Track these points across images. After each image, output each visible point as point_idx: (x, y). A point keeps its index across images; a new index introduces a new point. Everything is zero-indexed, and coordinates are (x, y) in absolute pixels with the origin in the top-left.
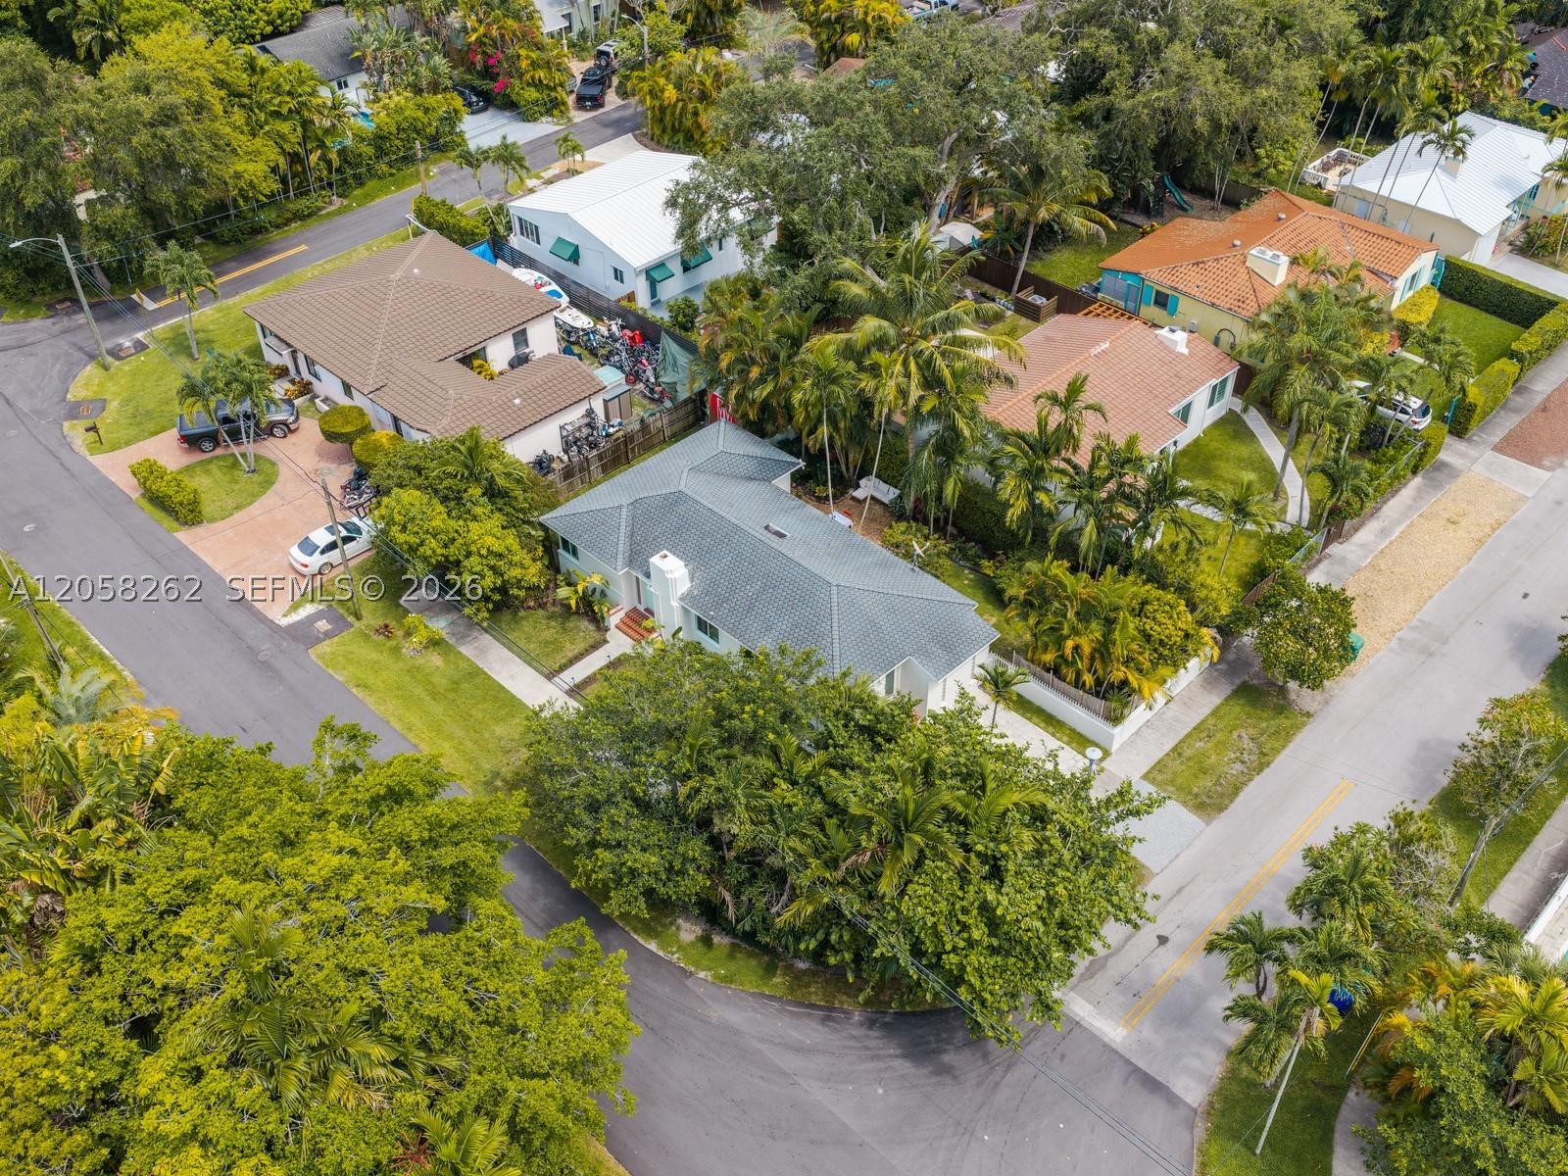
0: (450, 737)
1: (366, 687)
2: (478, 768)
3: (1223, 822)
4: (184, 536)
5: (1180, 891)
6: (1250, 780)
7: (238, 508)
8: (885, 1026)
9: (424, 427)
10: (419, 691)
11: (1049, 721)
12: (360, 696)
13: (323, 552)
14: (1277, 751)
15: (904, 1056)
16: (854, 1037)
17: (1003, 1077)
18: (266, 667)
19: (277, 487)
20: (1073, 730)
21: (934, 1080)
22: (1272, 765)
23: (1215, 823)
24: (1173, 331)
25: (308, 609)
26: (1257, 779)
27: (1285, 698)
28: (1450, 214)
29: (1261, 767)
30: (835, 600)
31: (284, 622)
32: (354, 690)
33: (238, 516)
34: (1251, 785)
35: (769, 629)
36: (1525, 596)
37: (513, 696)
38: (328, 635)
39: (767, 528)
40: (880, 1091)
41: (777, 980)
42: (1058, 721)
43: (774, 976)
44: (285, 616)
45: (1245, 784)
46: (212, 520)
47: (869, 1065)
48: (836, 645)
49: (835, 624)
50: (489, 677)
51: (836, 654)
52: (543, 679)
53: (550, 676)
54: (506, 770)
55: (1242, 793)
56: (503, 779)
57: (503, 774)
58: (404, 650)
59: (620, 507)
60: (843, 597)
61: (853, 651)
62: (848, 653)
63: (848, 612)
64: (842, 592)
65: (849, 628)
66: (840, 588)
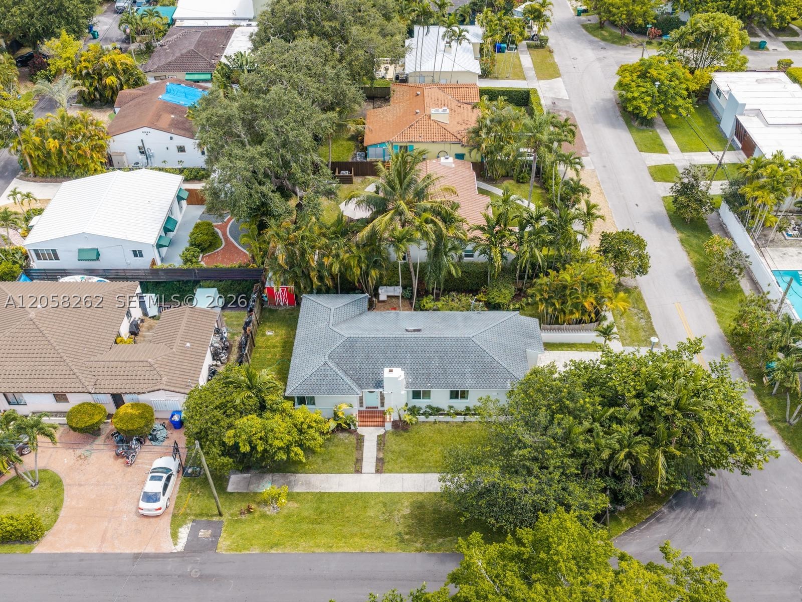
0: (353, 535)
1: (276, 545)
2: (388, 538)
4: (40, 548)
6: (651, 323)
7: (56, 509)
8: (677, 505)
9: (156, 388)
10: (305, 526)
11: (570, 346)
12: (280, 551)
13: (164, 494)
14: (645, 306)
15: (697, 510)
16: (675, 519)
17: (731, 489)
18: (204, 578)
19: (66, 481)
20: (581, 344)
21: (716, 510)
22: (650, 312)
24: (447, 158)
25: (184, 533)
26: (653, 321)
27: (623, 286)
28: (463, 70)
29: (648, 316)
31: (180, 546)
32: (273, 551)
33: (62, 513)
34: (653, 324)
36: (637, 205)
37: (354, 493)
38: (216, 536)
39: (407, 330)
40: (709, 530)
41: (624, 521)
42: (572, 344)
43: (621, 521)
44: (175, 544)
46: (49, 527)
47: (693, 524)
50: (329, 494)
52: (356, 475)
53: (358, 471)
54: (401, 529)
55: (656, 330)
56: (406, 534)
57: (403, 531)
58: (268, 513)
59: (326, 363)
60: (481, 340)
61: (508, 361)
62: (509, 363)
63: (488, 345)
64: (478, 339)
65: (497, 352)
66: (475, 337)
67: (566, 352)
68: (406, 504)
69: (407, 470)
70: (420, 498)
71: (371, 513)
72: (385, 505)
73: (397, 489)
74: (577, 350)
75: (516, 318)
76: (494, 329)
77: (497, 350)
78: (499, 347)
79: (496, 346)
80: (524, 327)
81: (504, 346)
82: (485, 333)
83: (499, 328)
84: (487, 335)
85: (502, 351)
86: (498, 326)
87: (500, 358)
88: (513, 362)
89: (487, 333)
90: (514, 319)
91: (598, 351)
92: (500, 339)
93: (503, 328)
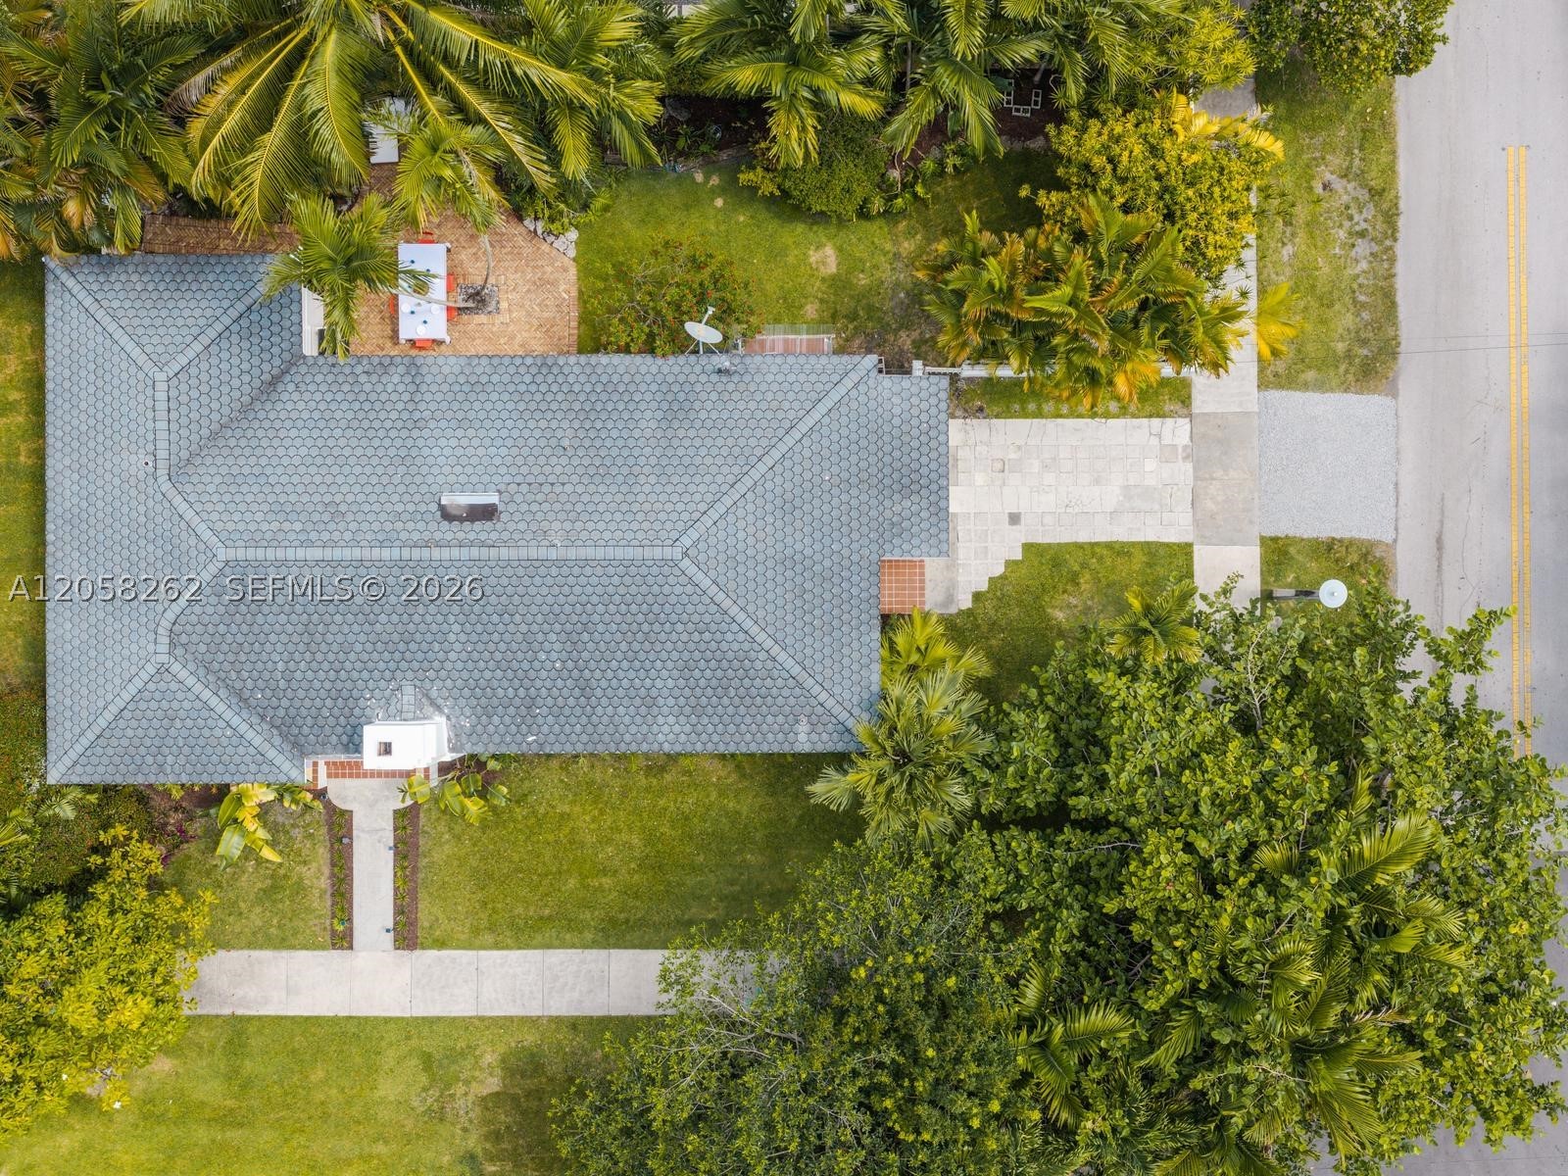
3: (1412, 369)
5: (1439, 541)
6: (1392, 260)
10: (201, 1135)
14: (1390, 170)
22: (1402, 205)
23: (1401, 385)
26: (1400, 248)
29: (1390, 217)
30: (706, 583)
34: (1400, 268)
35: (649, 702)
39: (446, 515)
45: (1390, 276)
48: (782, 657)
49: (748, 624)
51: (796, 670)
52: (335, 955)
53: (343, 940)
54: (473, 1142)
55: (1400, 298)
56: (492, 1159)
57: (479, 1151)
58: (88, 1091)
59: (162, 670)
60: (712, 563)
61: (808, 640)
62: (808, 651)
63: (741, 580)
64: (702, 557)
65: (770, 607)
66: (692, 552)
67: (1050, 424)
68: (489, 1058)
69: (489, 938)
70: (530, 1039)
71: (388, 1089)
72: (427, 1062)
73: (459, 1003)
74: (1093, 414)
75: (863, 399)
76: (769, 485)
77: (770, 596)
78: (780, 579)
79: (770, 574)
80: (887, 438)
81: (799, 568)
82: (731, 518)
83: (788, 475)
84: (741, 524)
85: (789, 596)
86: (788, 463)
87: (780, 636)
88: (827, 640)
89: (741, 513)
90: (854, 405)
91: (1164, 416)
92: (789, 530)
93: (807, 464)
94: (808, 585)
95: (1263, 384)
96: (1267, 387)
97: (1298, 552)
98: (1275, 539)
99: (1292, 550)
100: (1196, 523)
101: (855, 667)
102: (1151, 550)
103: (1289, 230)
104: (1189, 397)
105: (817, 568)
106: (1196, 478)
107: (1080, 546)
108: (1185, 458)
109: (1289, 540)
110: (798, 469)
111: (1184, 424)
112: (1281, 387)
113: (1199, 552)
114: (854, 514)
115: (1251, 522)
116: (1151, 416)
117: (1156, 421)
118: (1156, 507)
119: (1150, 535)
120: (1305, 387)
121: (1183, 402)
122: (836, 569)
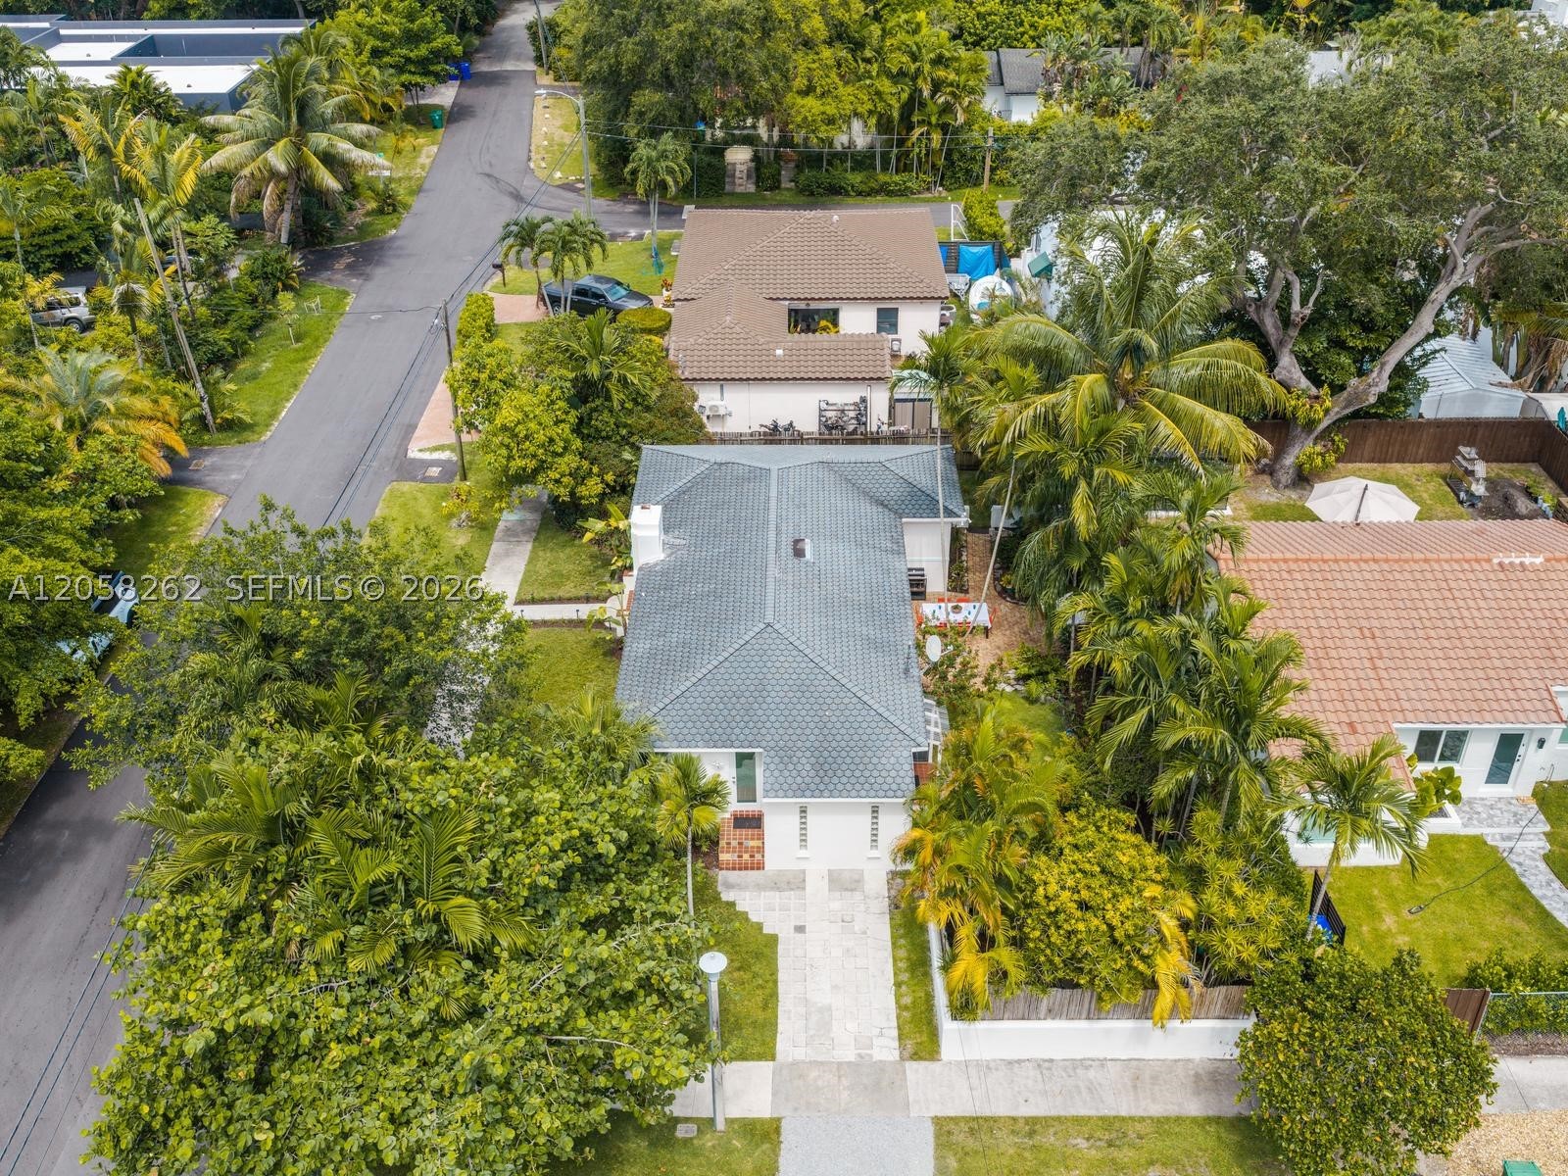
30: (747, 637)
31: (414, 454)
38: (424, 480)
39: (798, 541)
44: (421, 451)
48: (688, 683)
49: (715, 662)
51: (678, 693)
60: (761, 641)
61: (700, 700)
62: (691, 700)
63: (748, 658)
64: (766, 635)
65: (727, 676)
66: (769, 629)
74: (898, 985)
75: (892, 737)
76: (820, 677)
77: (735, 676)
78: (748, 682)
79: (753, 676)
80: (861, 754)
81: (756, 694)
82: (795, 653)
83: (829, 689)
84: (790, 659)
85: (735, 688)
86: (838, 689)
87: (705, 682)
88: (700, 712)
89: (799, 659)
90: (887, 731)
91: (900, 1038)
92: (786, 688)
93: (837, 701)
94: (743, 700)
95: (938, 1121)
96: (937, 1124)
97: (764, 1152)
98: (778, 1131)
99: (766, 1146)
100: (795, 1064)
101: (676, 731)
102: (770, 1026)
103: (1103, 1144)
104: (921, 1059)
105: (756, 706)
106: (840, 1064)
107: (774, 973)
108: (860, 1056)
109: (776, 1145)
110: (833, 695)
111: (894, 1055)
112: (937, 1136)
113: (765, 1067)
114: (799, 731)
115: (796, 1109)
116: (899, 1028)
117: (895, 1033)
118: (812, 1032)
119: (783, 1025)
120: (939, 1158)
121: (915, 1054)
122: (755, 718)
